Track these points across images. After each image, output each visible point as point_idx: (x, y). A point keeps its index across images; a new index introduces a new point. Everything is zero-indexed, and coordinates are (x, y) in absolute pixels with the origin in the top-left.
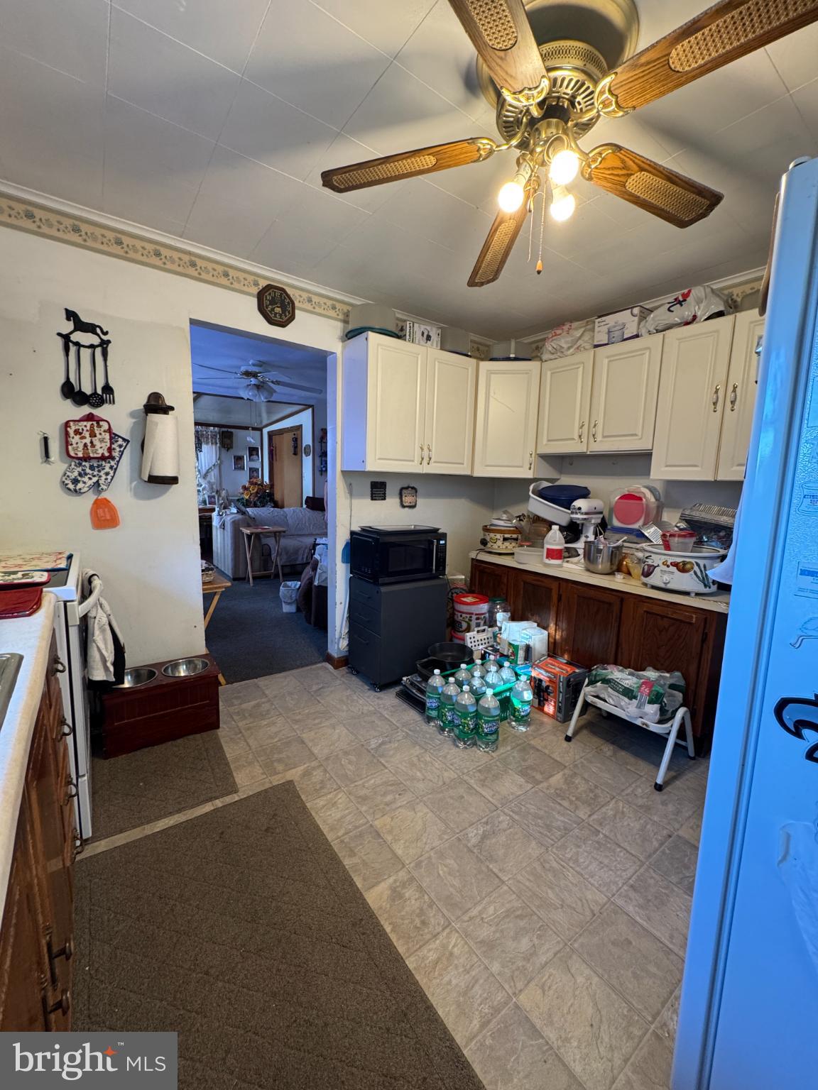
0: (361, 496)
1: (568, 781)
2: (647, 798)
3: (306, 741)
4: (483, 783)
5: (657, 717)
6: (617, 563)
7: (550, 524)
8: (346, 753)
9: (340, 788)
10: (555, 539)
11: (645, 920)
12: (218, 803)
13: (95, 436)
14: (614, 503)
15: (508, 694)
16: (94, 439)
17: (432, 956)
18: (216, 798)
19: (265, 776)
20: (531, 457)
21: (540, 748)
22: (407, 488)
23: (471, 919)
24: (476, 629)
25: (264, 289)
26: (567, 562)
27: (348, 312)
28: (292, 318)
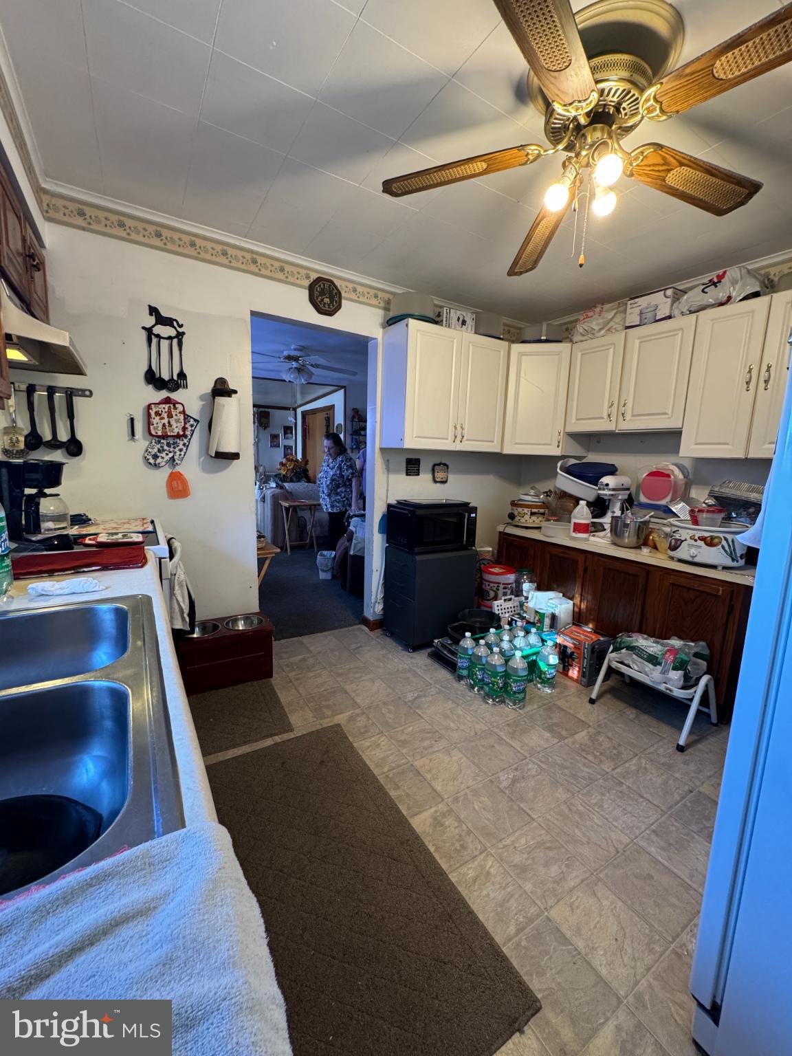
0: (397, 471)
1: (593, 738)
2: (670, 757)
3: (348, 691)
4: (512, 735)
5: (681, 682)
6: (643, 537)
7: (577, 500)
8: (385, 704)
9: (382, 732)
10: (582, 514)
11: (666, 860)
12: (278, 739)
13: (172, 417)
14: (641, 481)
15: (534, 658)
16: (171, 420)
17: (471, 874)
18: (276, 734)
19: (315, 719)
20: (560, 435)
21: (565, 708)
22: (439, 464)
23: (505, 846)
24: (503, 598)
25: (314, 281)
26: (594, 536)
27: (389, 299)
28: (339, 307)
